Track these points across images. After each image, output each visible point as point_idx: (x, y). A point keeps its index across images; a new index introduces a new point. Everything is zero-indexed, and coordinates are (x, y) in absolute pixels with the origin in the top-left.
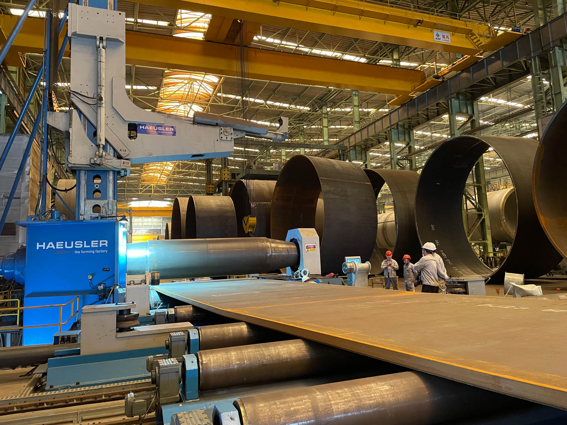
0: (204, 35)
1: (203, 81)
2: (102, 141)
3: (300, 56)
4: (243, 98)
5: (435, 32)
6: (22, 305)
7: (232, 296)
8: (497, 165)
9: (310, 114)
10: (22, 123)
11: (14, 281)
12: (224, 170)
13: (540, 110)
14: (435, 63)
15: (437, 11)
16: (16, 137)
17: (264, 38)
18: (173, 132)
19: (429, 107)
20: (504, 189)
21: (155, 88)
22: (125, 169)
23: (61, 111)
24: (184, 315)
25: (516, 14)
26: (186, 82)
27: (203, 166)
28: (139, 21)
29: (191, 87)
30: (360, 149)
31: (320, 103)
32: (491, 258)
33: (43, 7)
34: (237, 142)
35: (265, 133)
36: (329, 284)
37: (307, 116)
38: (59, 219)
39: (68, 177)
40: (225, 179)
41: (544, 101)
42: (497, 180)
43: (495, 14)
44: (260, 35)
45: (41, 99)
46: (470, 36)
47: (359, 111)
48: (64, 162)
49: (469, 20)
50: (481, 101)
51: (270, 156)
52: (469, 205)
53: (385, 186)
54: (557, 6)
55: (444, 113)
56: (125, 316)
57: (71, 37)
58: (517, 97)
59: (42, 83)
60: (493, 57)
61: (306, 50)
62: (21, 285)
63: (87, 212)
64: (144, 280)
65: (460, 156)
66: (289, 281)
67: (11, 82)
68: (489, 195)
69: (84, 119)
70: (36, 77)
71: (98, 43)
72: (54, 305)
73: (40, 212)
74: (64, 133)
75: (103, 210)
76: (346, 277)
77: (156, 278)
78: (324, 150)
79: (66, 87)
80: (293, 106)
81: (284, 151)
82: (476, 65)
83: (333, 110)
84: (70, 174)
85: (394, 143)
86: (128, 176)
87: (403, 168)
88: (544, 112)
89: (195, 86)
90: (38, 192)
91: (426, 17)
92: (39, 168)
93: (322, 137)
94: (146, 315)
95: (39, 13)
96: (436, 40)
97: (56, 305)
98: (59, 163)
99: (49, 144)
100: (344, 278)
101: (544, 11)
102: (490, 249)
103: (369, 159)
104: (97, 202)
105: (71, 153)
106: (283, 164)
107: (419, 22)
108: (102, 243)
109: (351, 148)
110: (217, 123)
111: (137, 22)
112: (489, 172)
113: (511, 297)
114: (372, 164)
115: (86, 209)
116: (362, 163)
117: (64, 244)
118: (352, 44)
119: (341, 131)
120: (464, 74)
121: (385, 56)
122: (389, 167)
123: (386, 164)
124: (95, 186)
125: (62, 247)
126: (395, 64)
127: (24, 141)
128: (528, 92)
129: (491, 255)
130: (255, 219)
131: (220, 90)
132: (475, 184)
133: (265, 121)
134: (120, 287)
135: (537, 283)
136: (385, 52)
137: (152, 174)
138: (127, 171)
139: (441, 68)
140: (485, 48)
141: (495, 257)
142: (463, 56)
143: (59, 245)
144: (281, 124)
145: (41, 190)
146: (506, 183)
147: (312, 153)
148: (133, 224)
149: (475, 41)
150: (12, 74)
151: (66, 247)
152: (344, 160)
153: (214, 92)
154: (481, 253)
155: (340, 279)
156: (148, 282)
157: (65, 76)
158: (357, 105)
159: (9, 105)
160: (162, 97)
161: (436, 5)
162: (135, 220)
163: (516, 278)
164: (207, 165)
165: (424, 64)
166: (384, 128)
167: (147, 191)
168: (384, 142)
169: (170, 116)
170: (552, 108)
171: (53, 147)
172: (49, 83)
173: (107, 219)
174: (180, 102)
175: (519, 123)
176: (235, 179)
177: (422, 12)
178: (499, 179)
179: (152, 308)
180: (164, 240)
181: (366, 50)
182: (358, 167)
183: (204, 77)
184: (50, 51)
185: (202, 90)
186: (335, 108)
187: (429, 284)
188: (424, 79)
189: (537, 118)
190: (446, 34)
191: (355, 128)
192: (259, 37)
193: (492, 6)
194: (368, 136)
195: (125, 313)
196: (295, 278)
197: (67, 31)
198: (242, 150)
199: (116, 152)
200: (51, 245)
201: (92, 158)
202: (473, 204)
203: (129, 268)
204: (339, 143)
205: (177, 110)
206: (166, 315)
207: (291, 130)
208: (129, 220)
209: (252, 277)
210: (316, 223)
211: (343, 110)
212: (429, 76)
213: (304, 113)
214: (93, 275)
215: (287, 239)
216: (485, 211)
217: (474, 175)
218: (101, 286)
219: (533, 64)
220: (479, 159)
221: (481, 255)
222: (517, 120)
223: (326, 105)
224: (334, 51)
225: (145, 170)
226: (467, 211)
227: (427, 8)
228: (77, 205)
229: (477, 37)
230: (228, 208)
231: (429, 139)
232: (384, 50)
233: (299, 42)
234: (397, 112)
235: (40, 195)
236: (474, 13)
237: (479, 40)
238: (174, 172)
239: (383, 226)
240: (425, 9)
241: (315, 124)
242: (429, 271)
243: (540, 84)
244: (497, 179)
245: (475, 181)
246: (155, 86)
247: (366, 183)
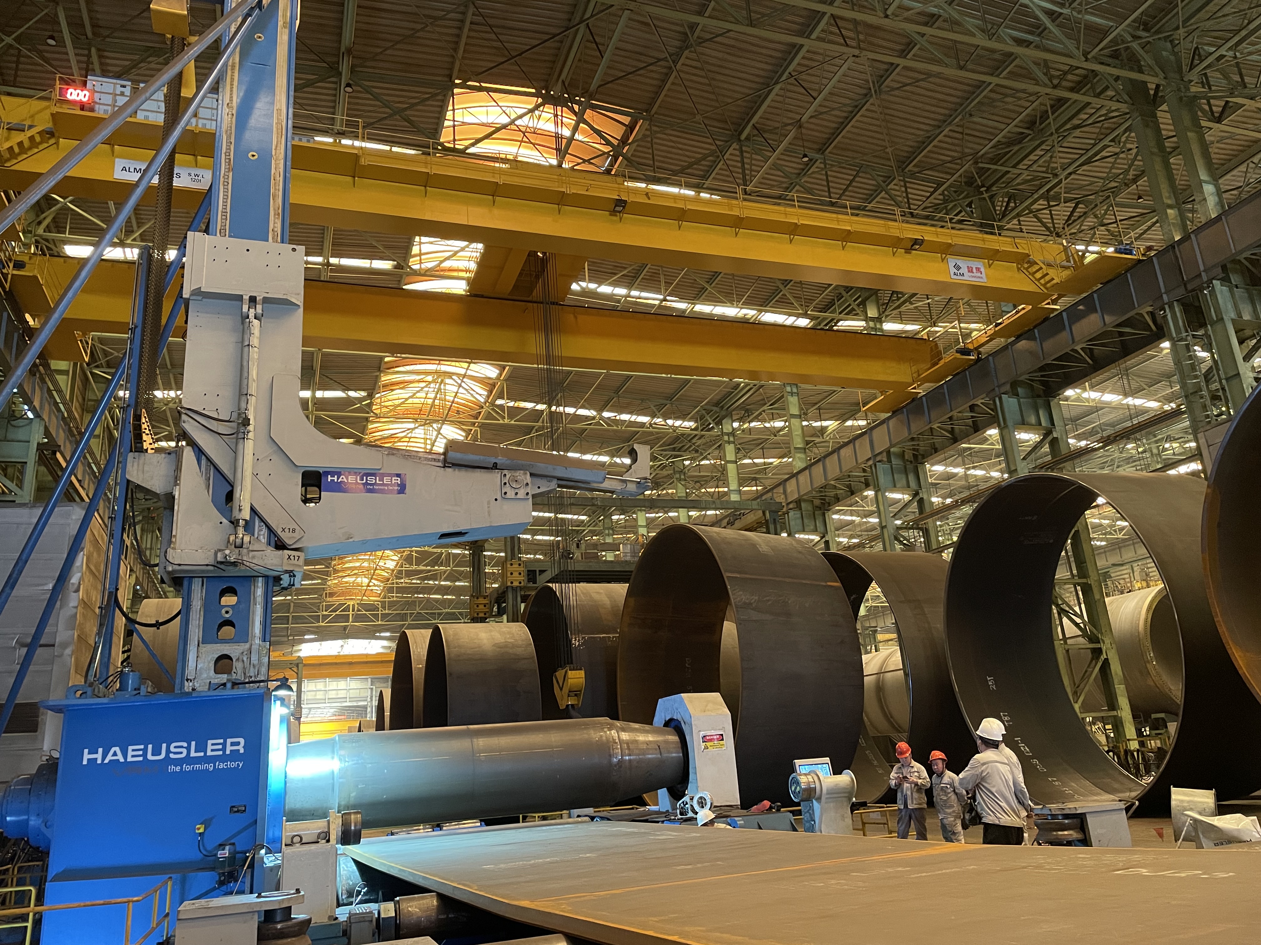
0: (468, 284)
1: (464, 376)
2: (243, 512)
3: (671, 318)
4: (550, 407)
5: (952, 261)
6: (40, 900)
7: (532, 866)
8: (1120, 536)
9: (696, 435)
10: (73, 478)
11: (27, 842)
12: (512, 564)
13: (1200, 415)
14: (956, 322)
15: (951, 219)
16: (56, 509)
17: (592, 286)
18: (398, 485)
19: (954, 413)
20: (1143, 588)
21: (363, 394)
22: (292, 571)
23: (158, 450)
24: (418, 917)
25: (1118, 218)
26: (430, 378)
27: (464, 555)
28: (333, 261)
29: (439, 389)
30: (810, 508)
31: (717, 412)
32: (1135, 754)
33: (134, 240)
34: (538, 500)
35: (601, 480)
36: (760, 828)
37: (690, 441)
38: (137, 692)
39: (165, 593)
40: (512, 583)
41: (1204, 393)
42: (1126, 570)
43: (1074, 221)
44: (584, 280)
45: (116, 426)
46: (1026, 266)
47: (803, 427)
48: (157, 562)
49: (1021, 234)
50: (1067, 399)
51: (612, 529)
52: (1070, 629)
53: (874, 590)
54: (1205, 199)
55: (989, 425)
56: (279, 926)
57: (188, 299)
58: (1145, 387)
59: (121, 393)
60: (1081, 307)
61: (682, 306)
62: (42, 852)
63: (201, 674)
64: (326, 833)
65: (1035, 517)
66: (666, 824)
67: (54, 393)
68: (1112, 603)
69: (207, 465)
70: (109, 382)
71: (245, 308)
72: (113, 901)
73: (95, 676)
74: (162, 498)
75: (238, 666)
76: (800, 810)
77: (353, 828)
78: (730, 511)
79: (173, 399)
80: (659, 420)
81: (642, 517)
82: (1046, 323)
83: (746, 426)
84: (170, 587)
85: (885, 492)
86: (297, 585)
87: (909, 547)
88: (1208, 416)
89: (448, 387)
90: (95, 630)
91: (929, 233)
92: (101, 577)
93: (726, 484)
94: (326, 920)
95: (124, 252)
96: (955, 277)
97: (119, 900)
98: (147, 564)
99: (127, 522)
100: (794, 813)
101: (1179, 210)
102: (1130, 731)
103: (833, 529)
104: (225, 649)
105: (173, 540)
106: (642, 546)
107: (916, 242)
108: (233, 744)
109: (791, 506)
110: (496, 463)
111: (328, 264)
112: (1105, 552)
113: (1190, 849)
114: (841, 540)
115: (199, 666)
116: (816, 538)
117: (145, 750)
118: (778, 291)
119: (765, 469)
120: (1023, 344)
121: (850, 313)
122: (879, 547)
123: (871, 540)
124: (223, 611)
125: (141, 759)
126: (872, 328)
127: (74, 517)
128: (1168, 376)
129: (1134, 745)
130: (582, 673)
131: (502, 392)
132: (1076, 579)
133: (600, 454)
134: (269, 851)
135: (1246, 811)
136: (849, 305)
137: (350, 579)
138: (294, 576)
139: (971, 333)
140: (1062, 289)
141: (1143, 749)
142: (1015, 307)
143: (134, 754)
144: (634, 460)
145: (101, 625)
146: (1147, 575)
147: (706, 520)
148: (304, 697)
149: (1038, 275)
150: (58, 377)
151: (150, 757)
152: (776, 534)
153: (488, 397)
154: (1110, 740)
155: (786, 815)
156: (333, 837)
157: (171, 376)
158: (798, 413)
159: (46, 440)
160: (378, 412)
161: (949, 208)
162: (308, 686)
163: (1196, 799)
164: (473, 555)
165: (935, 326)
166: (859, 461)
167: (337, 619)
168: (862, 490)
169: (393, 451)
170: (1224, 409)
171: (135, 529)
172: (137, 394)
173: (245, 688)
174: (416, 420)
175: (1156, 442)
176: (535, 582)
177: (919, 224)
178: (1127, 566)
179: (341, 902)
180: (373, 731)
181: (809, 301)
182: (809, 547)
183: (467, 369)
184: (144, 328)
185: (464, 395)
186: (749, 422)
187: (997, 822)
188: (936, 356)
189: (1195, 430)
190: (975, 263)
191: (797, 462)
192: (584, 284)
193: (1067, 204)
194: (826, 479)
195: (278, 918)
196: (680, 817)
197: (182, 287)
198: (550, 518)
199: (272, 535)
200: (115, 754)
201: (220, 550)
202: (1077, 625)
203: (292, 803)
204: (762, 495)
205: (410, 438)
206: (374, 920)
207: (657, 472)
208: (294, 687)
209: (579, 816)
210: (721, 680)
211: (767, 425)
212: (946, 349)
213: (683, 435)
214: (207, 824)
215: (656, 719)
216: (1107, 641)
217: (1072, 559)
218: (223, 850)
219: (1169, 317)
220: (1078, 524)
221: (1111, 745)
222: (1151, 437)
223: (729, 415)
224: (740, 305)
225: (336, 571)
226: (1066, 643)
227: (929, 216)
228: (181, 656)
229: (1041, 268)
230: (519, 651)
231: (963, 483)
232: (846, 301)
233: (667, 290)
234: (885, 425)
235: (100, 638)
236: (1028, 222)
237: (1047, 274)
238: (400, 572)
239: (878, 681)
240: (927, 217)
241: (709, 457)
242: (993, 790)
243: (1190, 358)
244: (1124, 568)
245: (1075, 572)
246: (363, 390)
247: (829, 584)
